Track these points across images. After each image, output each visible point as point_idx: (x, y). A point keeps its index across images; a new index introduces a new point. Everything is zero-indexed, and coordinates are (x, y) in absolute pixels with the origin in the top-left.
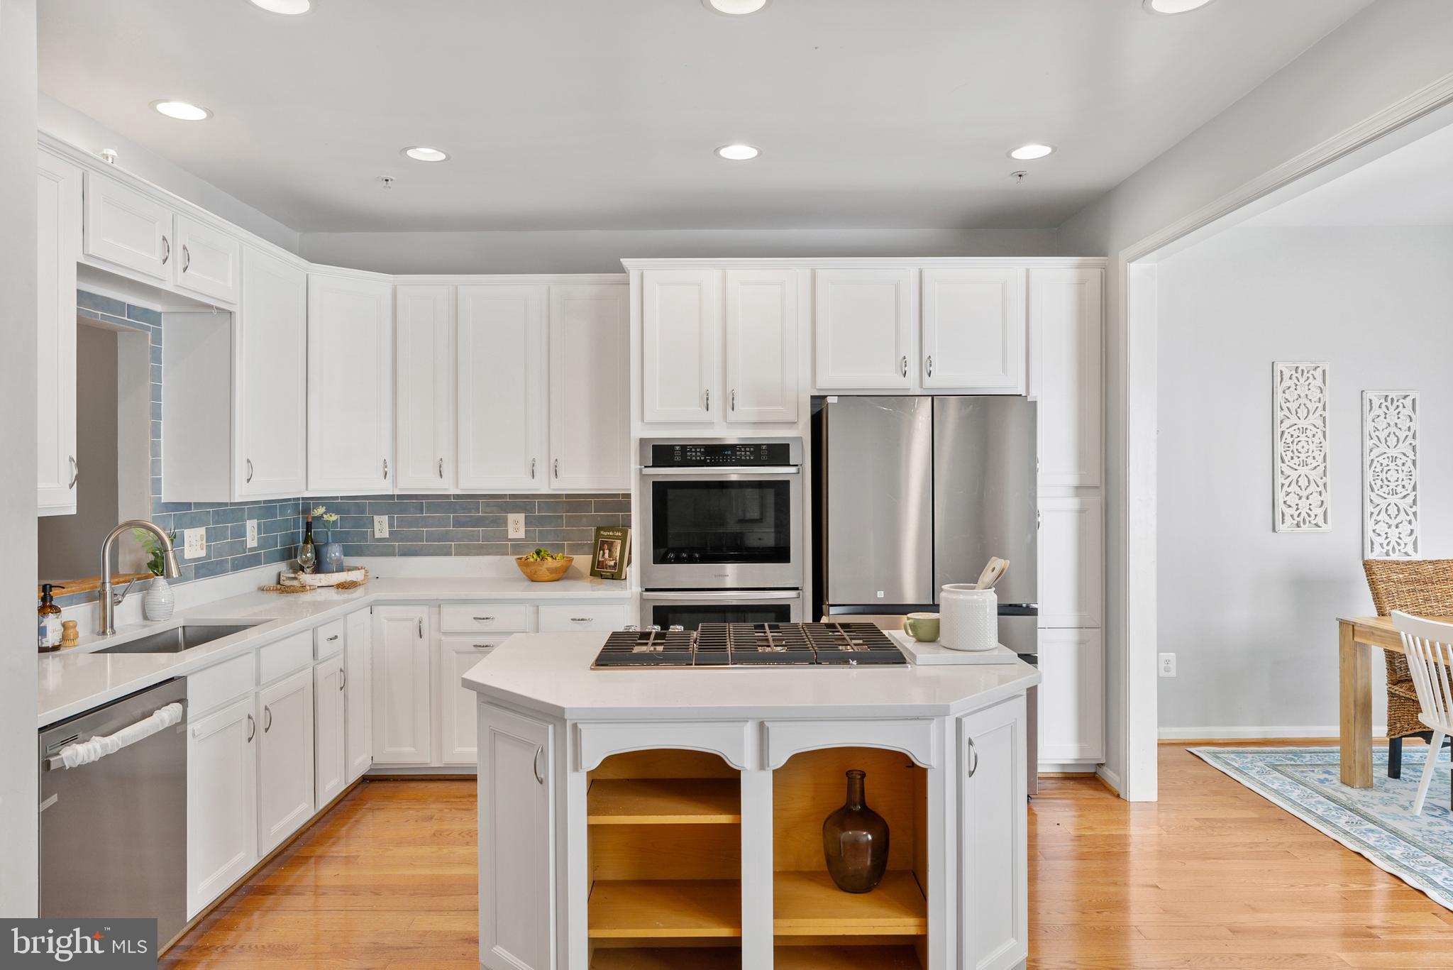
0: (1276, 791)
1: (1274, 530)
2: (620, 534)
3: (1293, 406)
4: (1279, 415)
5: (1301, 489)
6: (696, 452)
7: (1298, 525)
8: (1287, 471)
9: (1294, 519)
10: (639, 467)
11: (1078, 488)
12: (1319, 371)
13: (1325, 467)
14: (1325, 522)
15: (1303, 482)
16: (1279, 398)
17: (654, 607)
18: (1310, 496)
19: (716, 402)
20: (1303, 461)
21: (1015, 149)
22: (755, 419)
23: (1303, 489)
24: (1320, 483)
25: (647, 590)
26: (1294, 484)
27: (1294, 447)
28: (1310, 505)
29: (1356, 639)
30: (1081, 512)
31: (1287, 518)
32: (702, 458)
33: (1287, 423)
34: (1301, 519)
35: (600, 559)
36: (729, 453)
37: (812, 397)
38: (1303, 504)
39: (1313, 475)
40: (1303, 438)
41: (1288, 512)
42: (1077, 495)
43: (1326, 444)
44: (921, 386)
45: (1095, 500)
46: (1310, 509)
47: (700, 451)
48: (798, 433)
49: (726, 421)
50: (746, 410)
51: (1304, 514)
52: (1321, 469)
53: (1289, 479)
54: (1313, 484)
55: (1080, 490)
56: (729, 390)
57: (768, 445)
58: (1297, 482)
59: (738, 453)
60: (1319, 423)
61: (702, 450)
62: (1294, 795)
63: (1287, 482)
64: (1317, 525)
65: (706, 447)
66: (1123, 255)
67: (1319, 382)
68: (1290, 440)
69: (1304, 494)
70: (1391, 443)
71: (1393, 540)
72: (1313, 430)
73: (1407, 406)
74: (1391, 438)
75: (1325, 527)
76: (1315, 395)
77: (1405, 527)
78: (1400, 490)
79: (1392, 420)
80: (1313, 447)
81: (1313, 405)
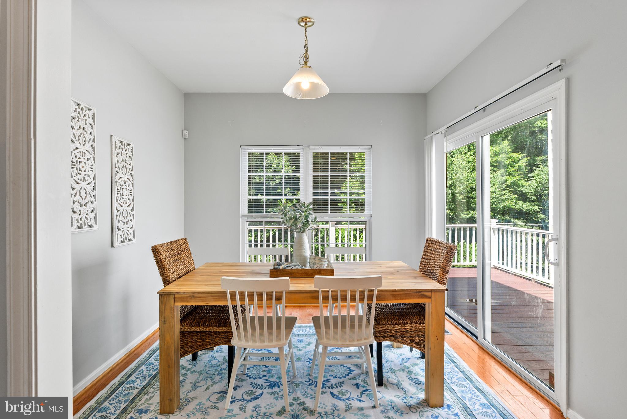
3: (77, 133)
5: (82, 199)
7: (80, 227)
9: (78, 222)
12: (92, 113)
13: (95, 183)
14: (96, 223)
15: (83, 193)
18: (87, 204)
20: (83, 177)
23: (84, 199)
24: (92, 194)
26: (78, 195)
27: (77, 166)
28: (87, 211)
31: (75, 221)
33: (73, 146)
34: (82, 222)
38: (84, 210)
39: (89, 188)
40: (82, 160)
41: (75, 216)
43: (95, 167)
46: (87, 214)
51: (84, 218)
52: (93, 184)
53: (75, 191)
54: (88, 196)
58: (80, 193)
60: (91, 150)
64: (90, 226)
67: (91, 120)
68: (75, 160)
69: (83, 202)
70: (124, 171)
71: (126, 232)
72: (88, 156)
73: (130, 150)
74: (124, 169)
75: (96, 227)
76: (88, 129)
77: (130, 224)
78: (128, 201)
79: (124, 157)
80: (88, 168)
81: (88, 137)
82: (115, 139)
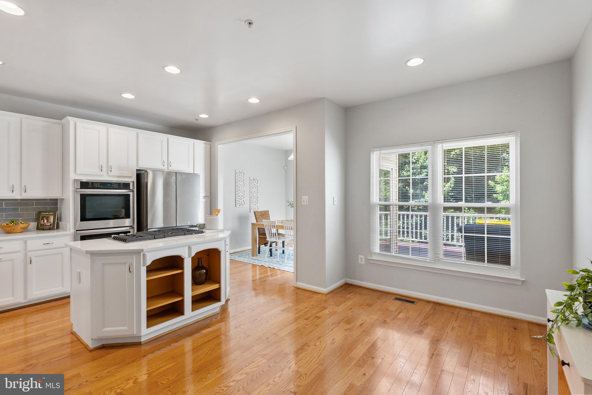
0: (243, 260)
1: (236, 206)
2: (52, 213)
3: (239, 180)
4: (237, 181)
6: (97, 184)
7: (240, 205)
8: (238, 194)
10: (74, 189)
11: (205, 196)
12: (243, 172)
13: (244, 193)
15: (241, 196)
16: (237, 178)
17: (81, 236)
19: (104, 169)
20: (241, 191)
21: (200, 115)
22: (118, 175)
24: (243, 196)
25: (77, 231)
26: (239, 197)
27: (239, 188)
29: (255, 227)
30: (206, 202)
31: (238, 204)
32: (100, 187)
33: (238, 183)
35: (42, 223)
36: (110, 185)
37: (136, 169)
38: (241, 200)
39: (242, 194)
40: (240, 187)
41: (238, 202)
42: (204, 198)
43: (244, 188)
44: (168, 169)
45: (209, 199)
47: (99, 184)
48: (132, 179)
49: (108, 175)
50: (115, 172)
51: (241, 203)
55: (205, 197)
56: (109, 165)
57: (123, 183)
59: (113, 185)
60: (243, 184)
61: (100, 184)
62: (246, 260)
63: (238, 196)
64: (243, 205)
65: (101, 183)
66: (216, 143)
67: (243, 175)
68: (238, 187)
69: (241, 198)
70: (254, 188)
71: (255, 208)
72: (242, 185)
73: (257, 181)
74: (254, 187)
75: (244, 206)
76: (242, 178)
77: (256, 205)
78: (256, 197)
79: (254, 183)
80: (242, 189)
81: (242, 180)
82: (251, 178)
